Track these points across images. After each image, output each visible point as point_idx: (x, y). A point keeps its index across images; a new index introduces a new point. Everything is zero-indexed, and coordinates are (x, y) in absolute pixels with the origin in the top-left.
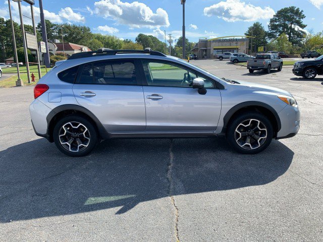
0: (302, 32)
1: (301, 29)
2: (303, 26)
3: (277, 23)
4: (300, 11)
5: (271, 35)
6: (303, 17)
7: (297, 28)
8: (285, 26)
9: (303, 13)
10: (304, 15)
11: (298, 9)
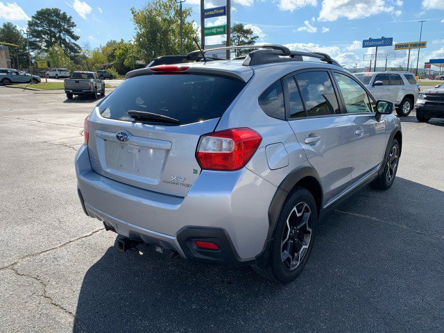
0: (76, 45)
1: (73, 41)
2: (76, 38)
3: (40, 29)
4: (68, 17)
5: (34, 46)
6: (73, 25)
7: (68, 39)
8: (52, 35)
9: (72, 20)
10: (73, 23)
11: (64, 13)
